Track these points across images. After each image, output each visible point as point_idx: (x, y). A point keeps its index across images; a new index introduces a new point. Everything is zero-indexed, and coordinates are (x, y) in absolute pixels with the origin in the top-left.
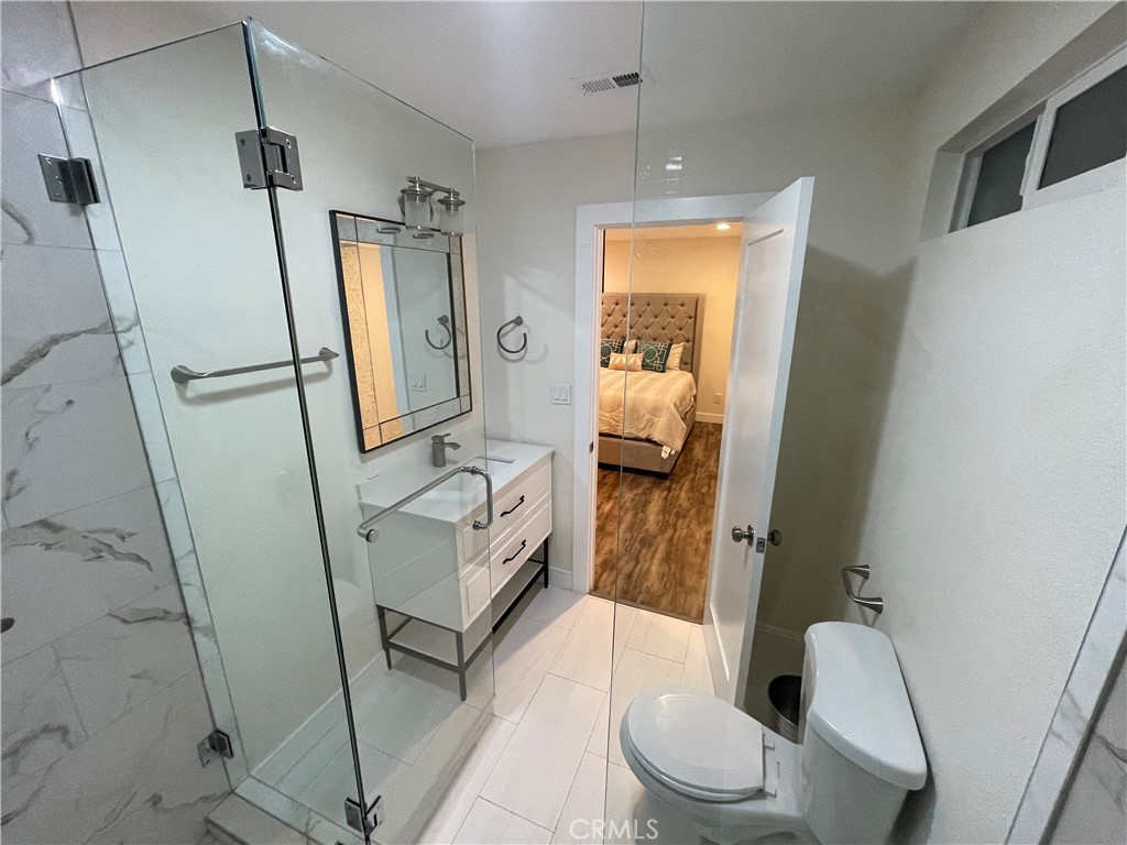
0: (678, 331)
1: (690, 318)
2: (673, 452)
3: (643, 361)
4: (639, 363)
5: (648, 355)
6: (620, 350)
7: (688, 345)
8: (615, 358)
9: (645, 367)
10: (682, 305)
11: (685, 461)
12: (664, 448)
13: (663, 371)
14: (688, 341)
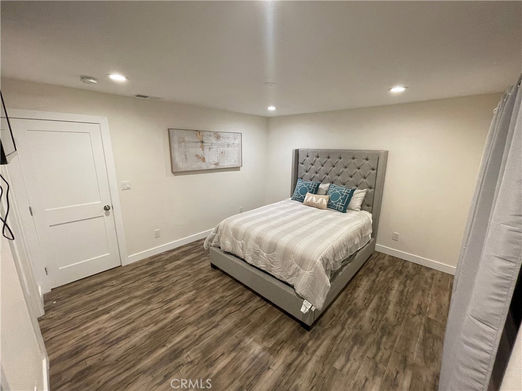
0: (363, 179)
1: (373, 170)
2: (313, 309)
3: (329, 201)
4: (325, 202)
5: (335, 196)
6: (316, 191)
7: (370, 191)
8: (309, 197)
9: (330, 206)
10: (367, 159)
11: (340, 306)
12: (305, 302)
13: (344, 211)
14: (371, 188)
